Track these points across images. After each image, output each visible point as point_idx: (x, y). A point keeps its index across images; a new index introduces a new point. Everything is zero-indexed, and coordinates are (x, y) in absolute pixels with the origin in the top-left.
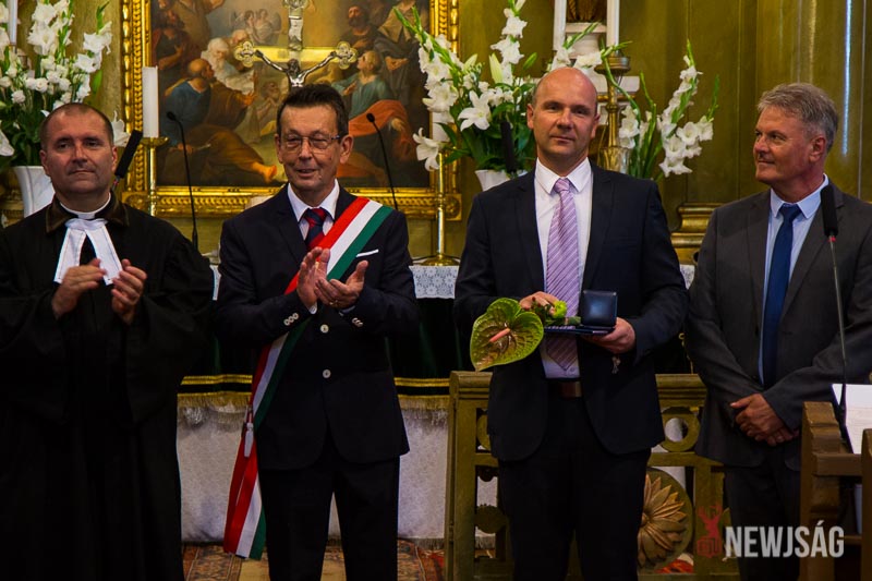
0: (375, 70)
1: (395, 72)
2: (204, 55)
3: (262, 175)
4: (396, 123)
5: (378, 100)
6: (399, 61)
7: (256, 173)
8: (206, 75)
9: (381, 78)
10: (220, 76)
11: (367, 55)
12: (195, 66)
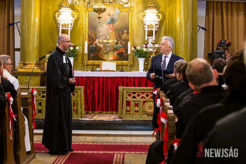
0: (121, 43)
1: (124, 44)
2: (96, 41)
3: (104, 59)
4: (124, 51)
5: (121, 48)
6: (124, 42)
7: (103, 58)
8: (96, 44)
9: (122, 44)
10: (98, 44)
11: (119, 41)
12: (94, 43)
